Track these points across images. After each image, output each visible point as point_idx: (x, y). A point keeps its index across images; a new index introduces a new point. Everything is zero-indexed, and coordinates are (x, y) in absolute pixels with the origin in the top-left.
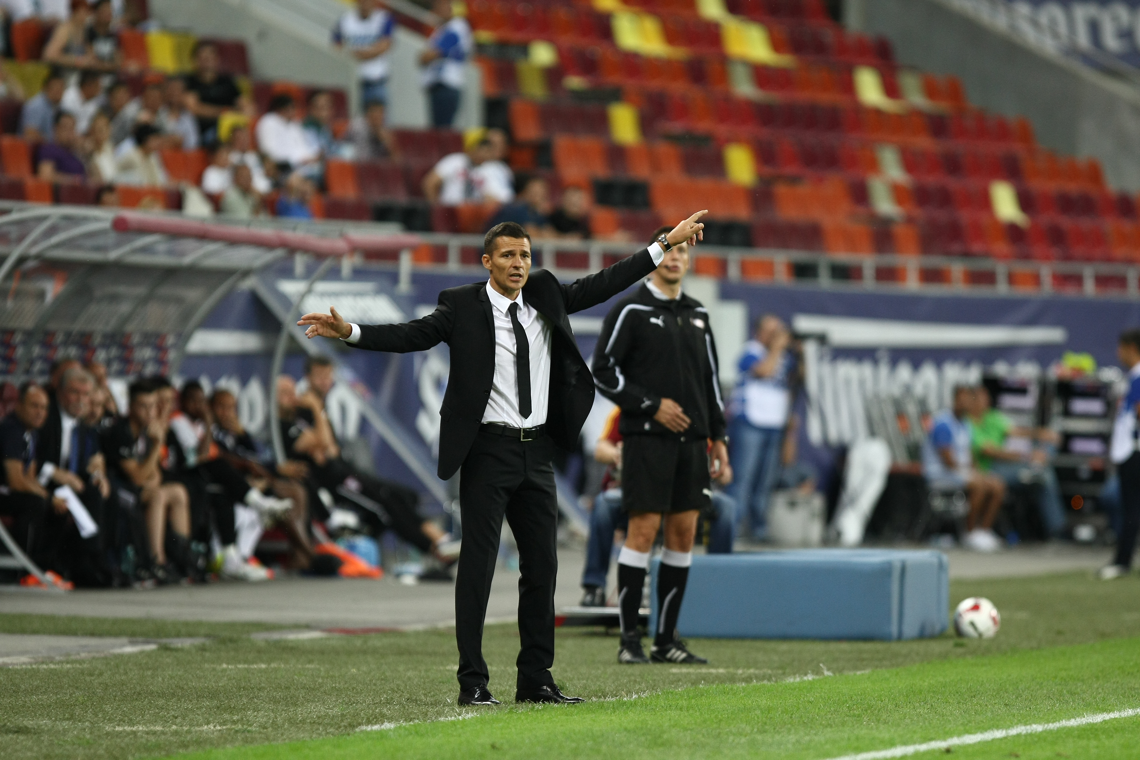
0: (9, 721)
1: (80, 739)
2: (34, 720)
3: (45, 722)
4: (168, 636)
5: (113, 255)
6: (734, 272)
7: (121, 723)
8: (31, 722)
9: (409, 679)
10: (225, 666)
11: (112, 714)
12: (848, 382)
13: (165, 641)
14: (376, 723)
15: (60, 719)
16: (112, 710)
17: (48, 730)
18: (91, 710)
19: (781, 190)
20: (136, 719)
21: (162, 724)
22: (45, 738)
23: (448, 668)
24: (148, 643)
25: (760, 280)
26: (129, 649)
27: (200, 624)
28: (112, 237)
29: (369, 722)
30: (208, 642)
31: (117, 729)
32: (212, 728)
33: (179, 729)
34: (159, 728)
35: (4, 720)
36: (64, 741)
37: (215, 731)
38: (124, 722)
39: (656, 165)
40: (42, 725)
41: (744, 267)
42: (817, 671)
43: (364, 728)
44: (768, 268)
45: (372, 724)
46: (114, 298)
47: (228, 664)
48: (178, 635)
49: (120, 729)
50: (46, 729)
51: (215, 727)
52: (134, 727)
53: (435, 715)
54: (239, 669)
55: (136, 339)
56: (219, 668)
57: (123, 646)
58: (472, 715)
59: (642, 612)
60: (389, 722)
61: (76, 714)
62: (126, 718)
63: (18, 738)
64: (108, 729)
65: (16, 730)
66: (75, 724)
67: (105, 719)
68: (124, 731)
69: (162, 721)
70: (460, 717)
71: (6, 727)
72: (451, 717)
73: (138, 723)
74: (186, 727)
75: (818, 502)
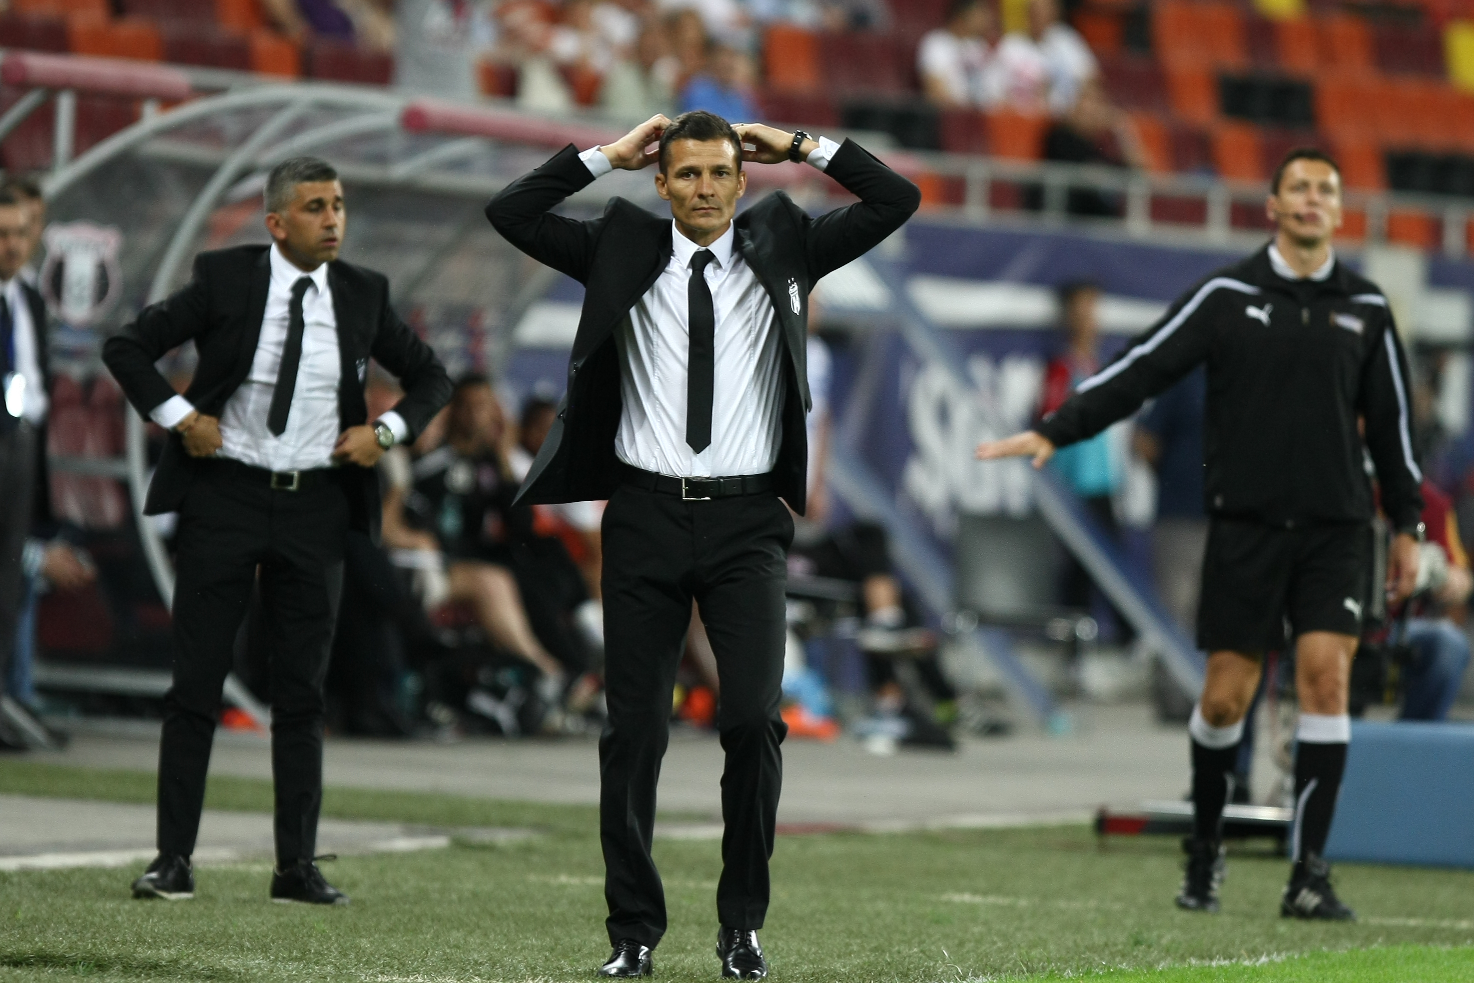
0: (197, 958)
2: (239, 958)
3: (257, 962)
4: (469, 823)
7: (387, 968)
8: (235, 963)
10: (563, 878)
11: (372, 954)
13: (465, 832)
15: (284, 958)
16: (371, 946)
17: (263, 978)
18: (336, 945)
20: (412, 964)
21: (457, 974)
24: (433, 833)
26: (403, 844)
27: (522, 806)
28: (397, 143)
30: (537, 839)
31: (379, 980)
35: (188, 955)
38: (392, 967)
39: (1327, 51)
40: (251, 968)
47: (569, 874)
48: (486, 823)
50: (259, 974)
52: (408, 977)
53: (921, 977)
55: (431, 316)
56: (553, 881)
57: (391, 837)
61: (310, 951)
62: (396, 962)
64: (366, 979)
65: (209, 973)
66: (309, 968)
67: (359, 961)
69: (456, 968)
71: (192, 969)
73: (416, 971)
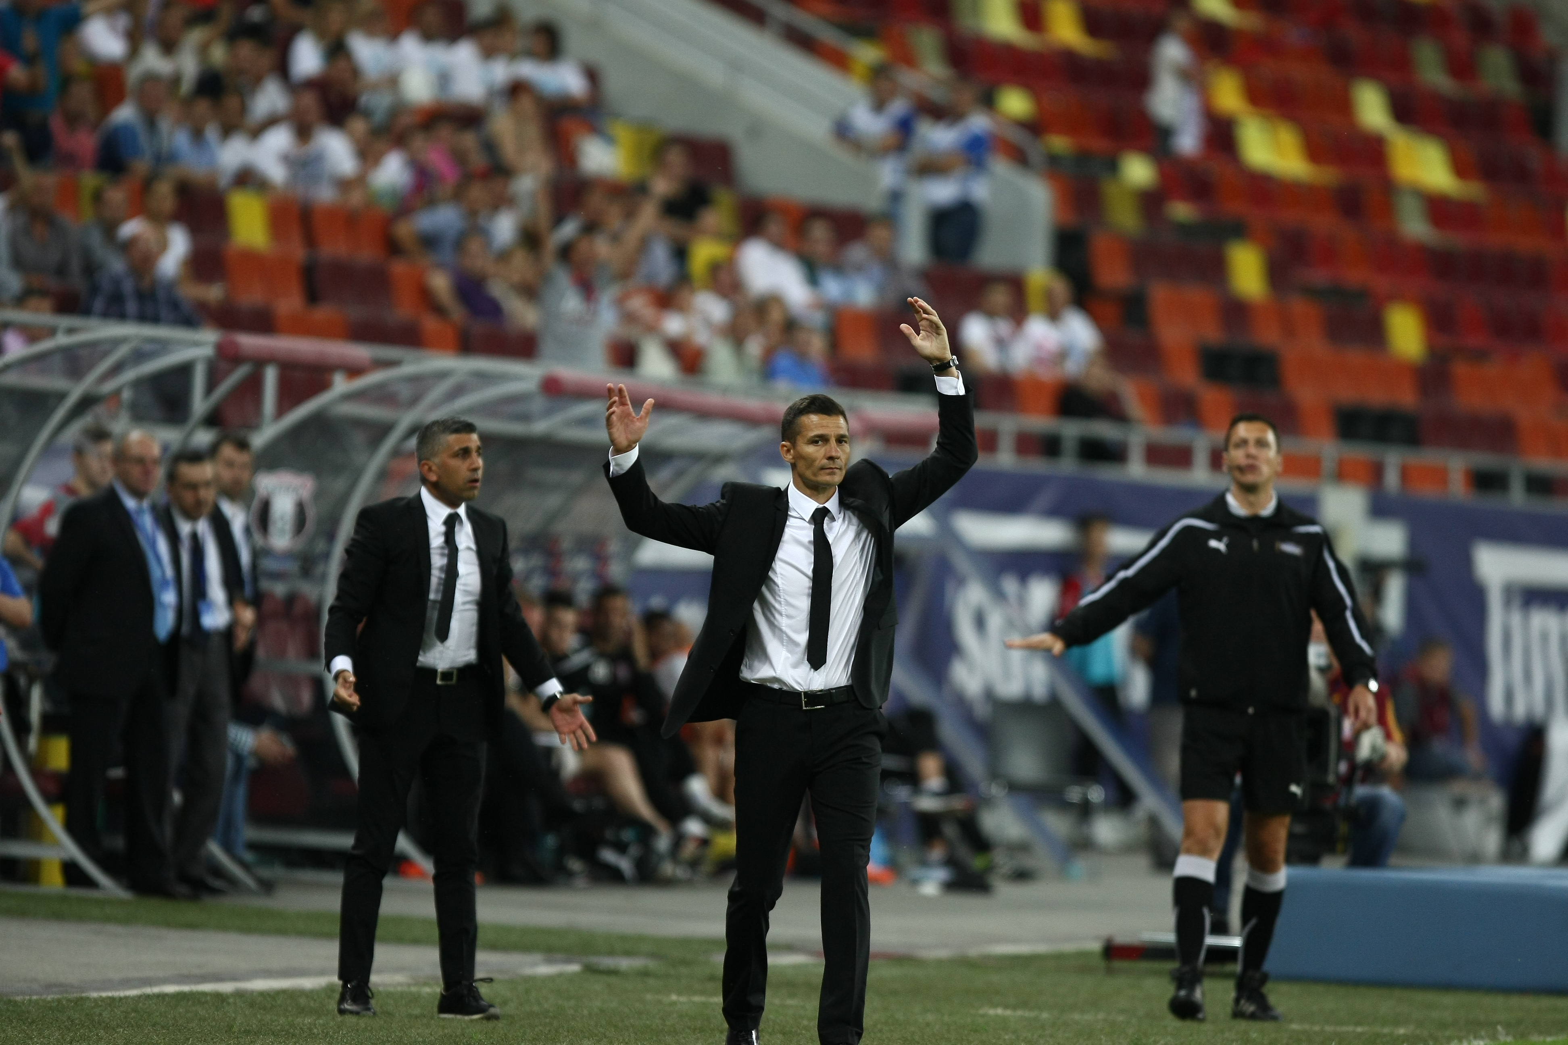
4: (598, 953)
5: (540, 427)
6: (1392, 479)
9: (928, 1024)
10: (674, 997)
13: (594, 960)
19: (1461, 369)
23: (981, 1012)
24: (569, 961)
25: (1427, 492)
26: (544, 970)
27: (641, 939)
28: (538, 404)
30: (651, 964)
39: (1289, 329)
41: (1405, 474)
42: (1494, 1036)
44: (1441, 476)
46: (539, 487)
47: (680, 994)
48: (611, 953)
54: (693, 1003)
55: (566, 544)
56: (666, 999)
57: (534, 965)
75: (1496, 801)
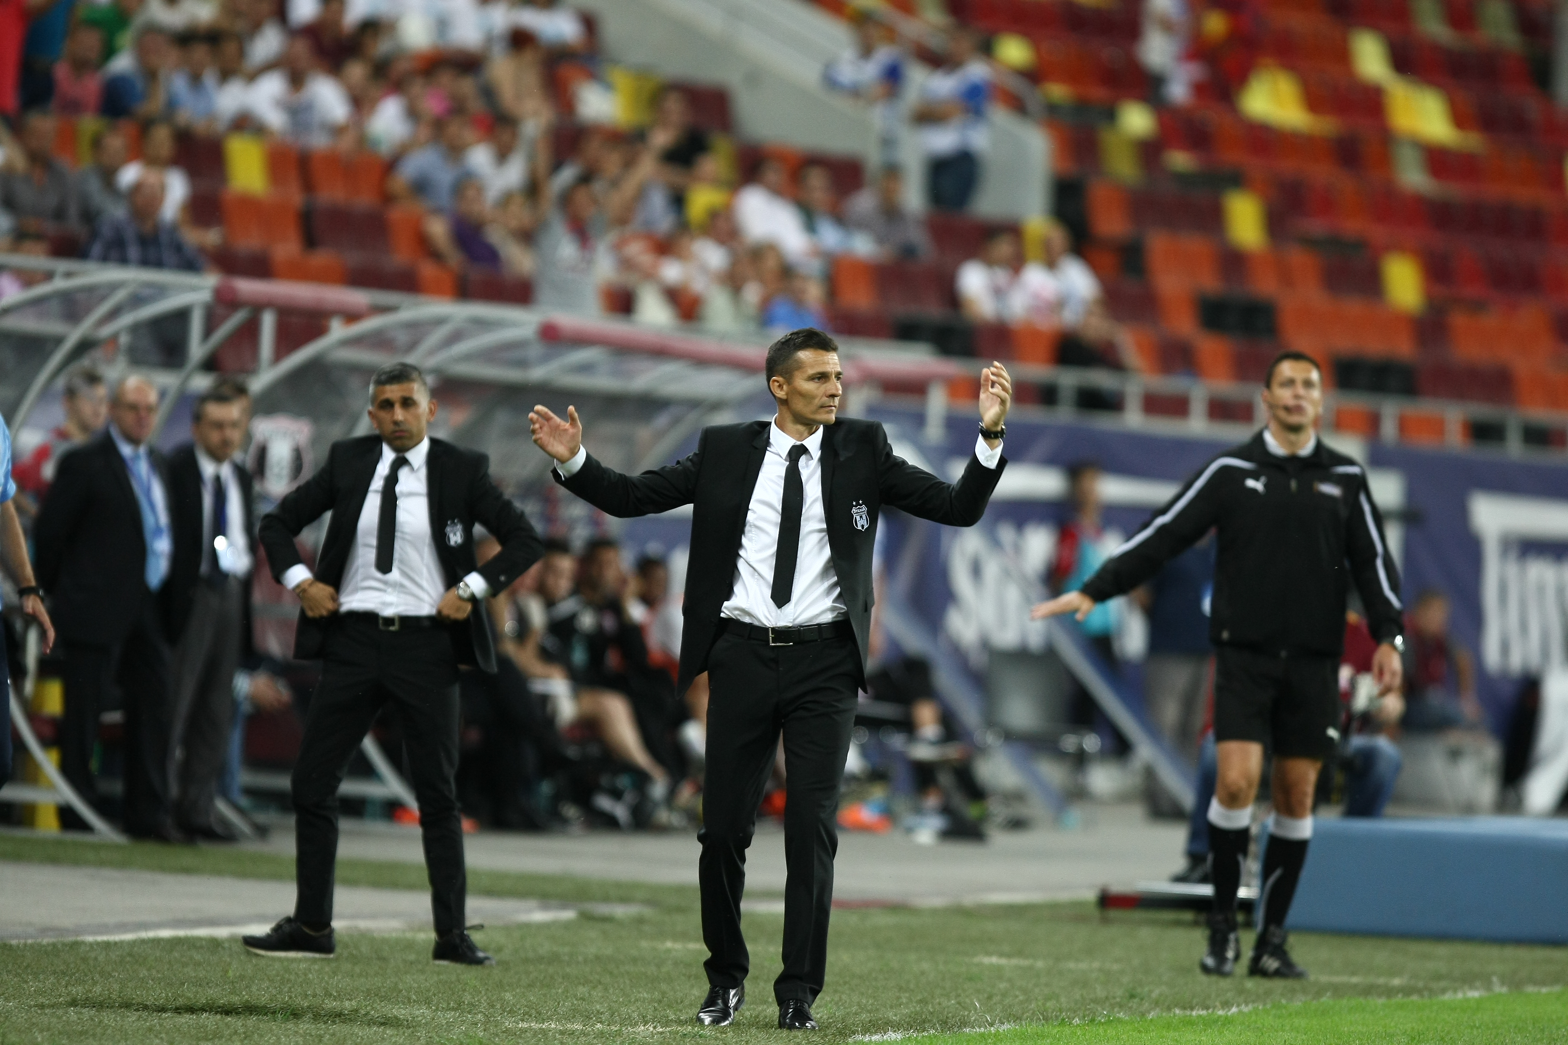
0: (373, 1009)
1: (471, 1037)
2: (407, 1008)
3: (422, 1012)
4: (593, 899)
5: (537, 374)
6: (1389, 429)
7: (527, 1017)
8: (403, 1012)
9: (923, 973)
10: (669, 944)
11: (514, 1005)
12: (1541, 589)
14: (876, 1033)
15: (443, 1008)
16: (514, 999)
17: (426, 1024)
18: (485, 998)
19: (1459, 320)
20: (547, 1013)
21: (582, 1021)
22: (422, 1033)
23: (976, 960)
24: (563, 907)
25: (1424, 443)
26: (540, 916)
27: (635, 886)
28: (536, 350)
29: (866, 1031)
30: (648, 912)
31: (520, 1026)
32: (651, 1029)
33: (606, 1028)
34: (578, 1026)
35: (366, 1006)
36: (448, 1040)
37: (655, 1034)
38: (530, 1016)
39: (1286, 277)
40: (417, 1017)
41: (1403, 425)
42: (1488, 986)
43: (859, 1037)
44: (1437, 427)
45: (871, 1034)
48: (606, 899)
49: (525, 1025)
50: (423, 1021)
51: (655, 1028)
52: (543, 1024)
53: (958, 1025)
54: (689, 950)
56: (661, 946)
57: (529, 911)
58: (1009, 1026)
59: (1243, 893)
60: (895, 1031)
61: (464, 1002)
62: (533, 1011)
63: (384, 1032)
64: (509, 1025)
65: (383, 1020)
66: (463, 1016)
67: (504, 1011)
68: (530, 1028)
69: (582, 1017)
70: (992, 1029)
71: (369, 1017)
72: (980, 1027)
73: (550, 1018)
74: (616, 1027)
